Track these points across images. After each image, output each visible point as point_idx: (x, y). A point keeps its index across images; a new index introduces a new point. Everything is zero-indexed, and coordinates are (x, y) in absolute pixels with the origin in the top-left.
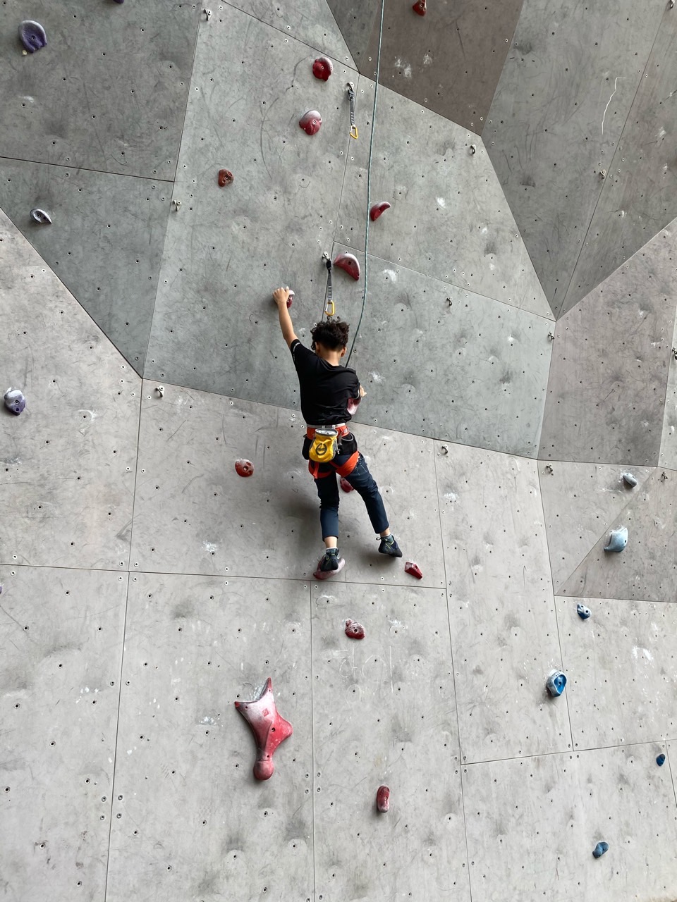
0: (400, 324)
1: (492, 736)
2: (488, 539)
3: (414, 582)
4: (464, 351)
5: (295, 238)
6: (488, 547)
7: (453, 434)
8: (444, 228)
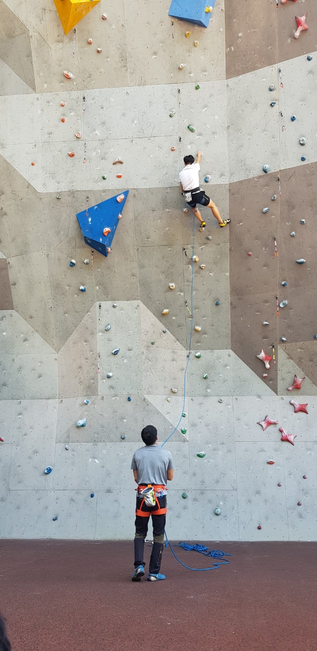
1: (21, 484)
6: (31, 430)
7: (23, 397)
8: (7, 340)
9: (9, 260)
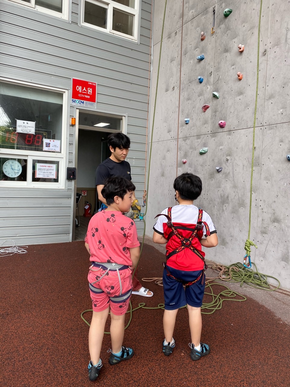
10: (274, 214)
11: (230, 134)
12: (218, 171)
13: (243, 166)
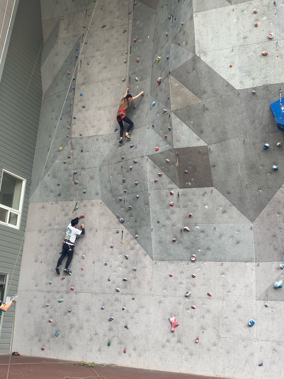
0: (202, 237)
1: (229, 333)
2: (234, 286)
3: (210, 297)
4: (222, 239)
5: (174, 227)
6: (234, 288)
7: (224, 260)
8: (209, 212)
9: (209, 147)
10: (96, 331)
11: (76, 294)
12: (69, 312)
13: (83, 310)
